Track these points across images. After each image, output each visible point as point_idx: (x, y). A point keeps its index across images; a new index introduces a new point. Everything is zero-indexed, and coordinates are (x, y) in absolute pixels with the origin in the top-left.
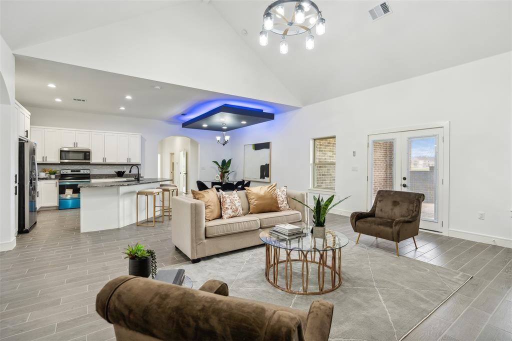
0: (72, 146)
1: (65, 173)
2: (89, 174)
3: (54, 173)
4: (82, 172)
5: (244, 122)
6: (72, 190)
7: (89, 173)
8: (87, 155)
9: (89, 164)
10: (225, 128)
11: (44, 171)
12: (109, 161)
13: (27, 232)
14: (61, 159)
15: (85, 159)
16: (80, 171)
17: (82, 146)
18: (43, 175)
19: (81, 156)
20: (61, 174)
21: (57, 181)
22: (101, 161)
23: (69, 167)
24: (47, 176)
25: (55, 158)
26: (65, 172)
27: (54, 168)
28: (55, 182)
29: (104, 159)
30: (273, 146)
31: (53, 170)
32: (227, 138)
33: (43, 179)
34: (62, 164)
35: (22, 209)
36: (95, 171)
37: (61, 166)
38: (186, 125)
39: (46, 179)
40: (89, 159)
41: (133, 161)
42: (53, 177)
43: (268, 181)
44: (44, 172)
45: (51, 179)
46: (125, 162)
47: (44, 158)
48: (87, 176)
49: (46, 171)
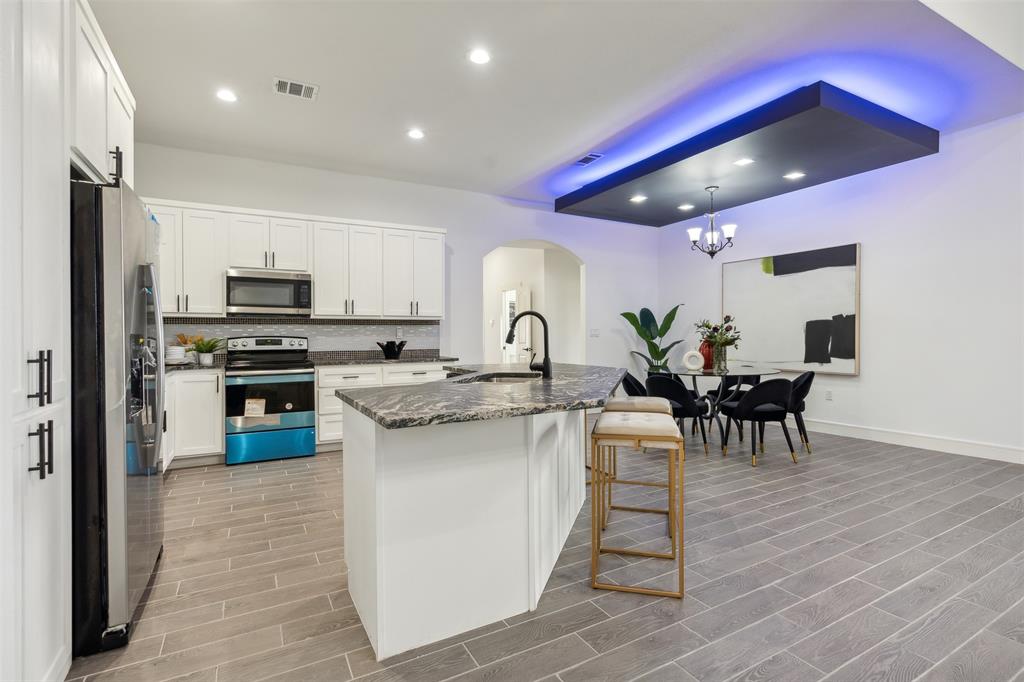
0: (260, 264)
1: (240, 348)
2: (306, 351)
3: (210, 349)
4: (286, 345)
5: (795, 176)
6: (263, 401)
7: (304, 347)
8: (301, 289)
9: (305, 319)
10: (686, 207)
11: (182, 341)
12: (361, 312)
13: (120, 641)
14: (229, 304)
15: (298, 304)
16: (279, 343)
17: (288, 265)
18: (178, 354)
19: (286, 294)
20: (230, 353)
21: (220, 372)
22: (338, 312)
23: (251, 329)
24: (190, 358)
25: (210, 302)
26: (239, 345)
27: (207, 333)
28: (214, 377)
29: (349, 305)
30: (864, 256)
31: (206, 339)
32: (729, 230)
33: (179, 367)
34: (232, 319)
35: (92, 528)
36: (319, 341)
37: (227, 327)
38: (565, 204)
39: (187, 366)
40: (308, 305)
41: (425, 313)
42: (207, 359)
43: (852, 372)
44: (179, 344)
45: (200, 366)
46: (403, 312)
47: (182, 300)
48: (300, 357)
49: (185, 343)
